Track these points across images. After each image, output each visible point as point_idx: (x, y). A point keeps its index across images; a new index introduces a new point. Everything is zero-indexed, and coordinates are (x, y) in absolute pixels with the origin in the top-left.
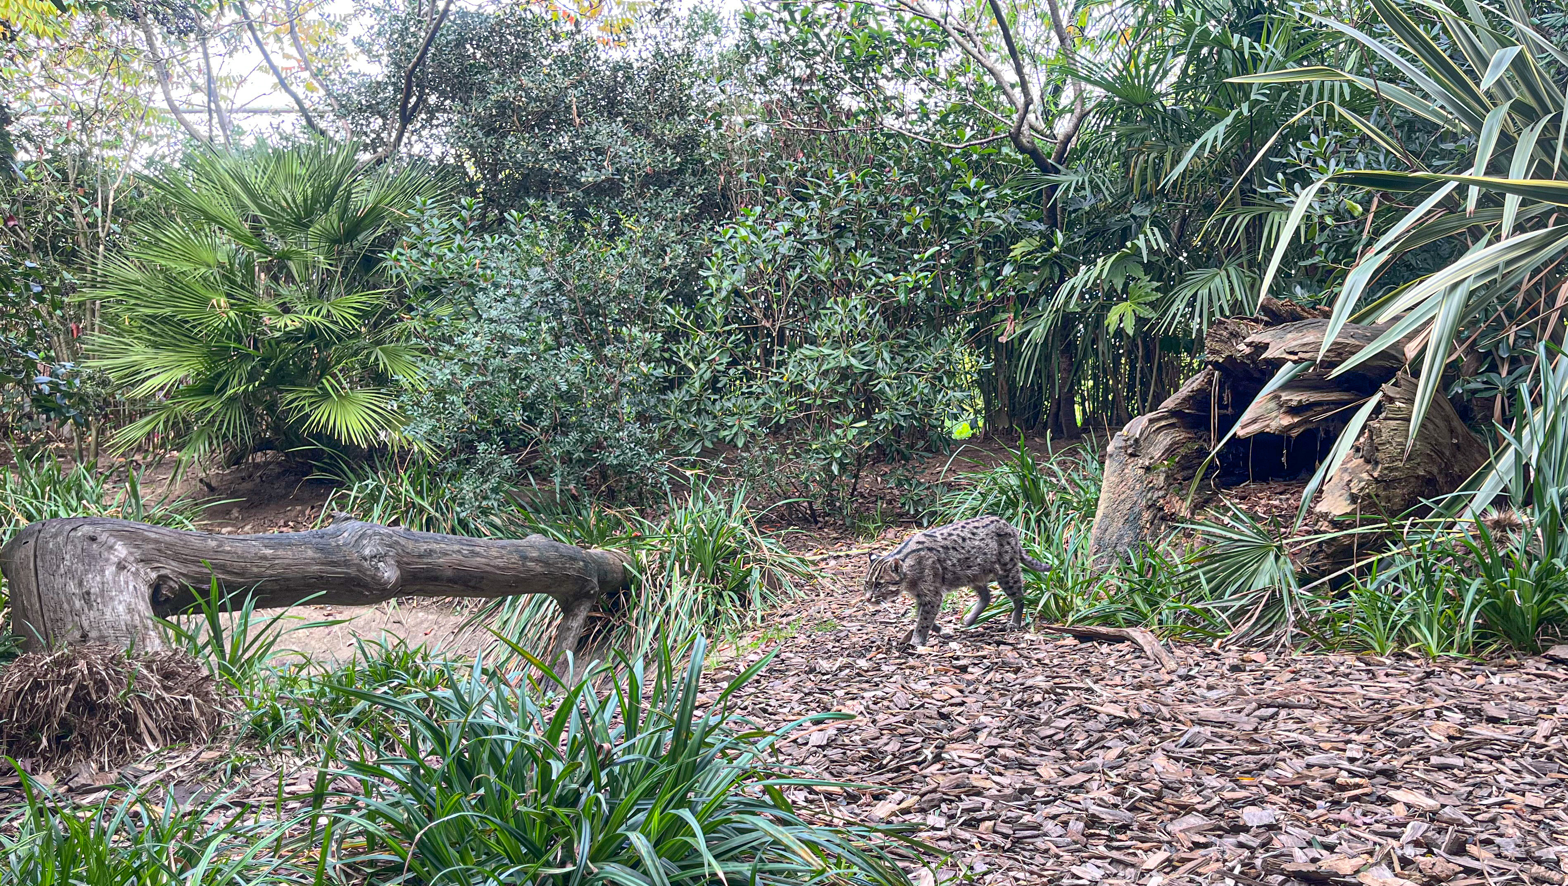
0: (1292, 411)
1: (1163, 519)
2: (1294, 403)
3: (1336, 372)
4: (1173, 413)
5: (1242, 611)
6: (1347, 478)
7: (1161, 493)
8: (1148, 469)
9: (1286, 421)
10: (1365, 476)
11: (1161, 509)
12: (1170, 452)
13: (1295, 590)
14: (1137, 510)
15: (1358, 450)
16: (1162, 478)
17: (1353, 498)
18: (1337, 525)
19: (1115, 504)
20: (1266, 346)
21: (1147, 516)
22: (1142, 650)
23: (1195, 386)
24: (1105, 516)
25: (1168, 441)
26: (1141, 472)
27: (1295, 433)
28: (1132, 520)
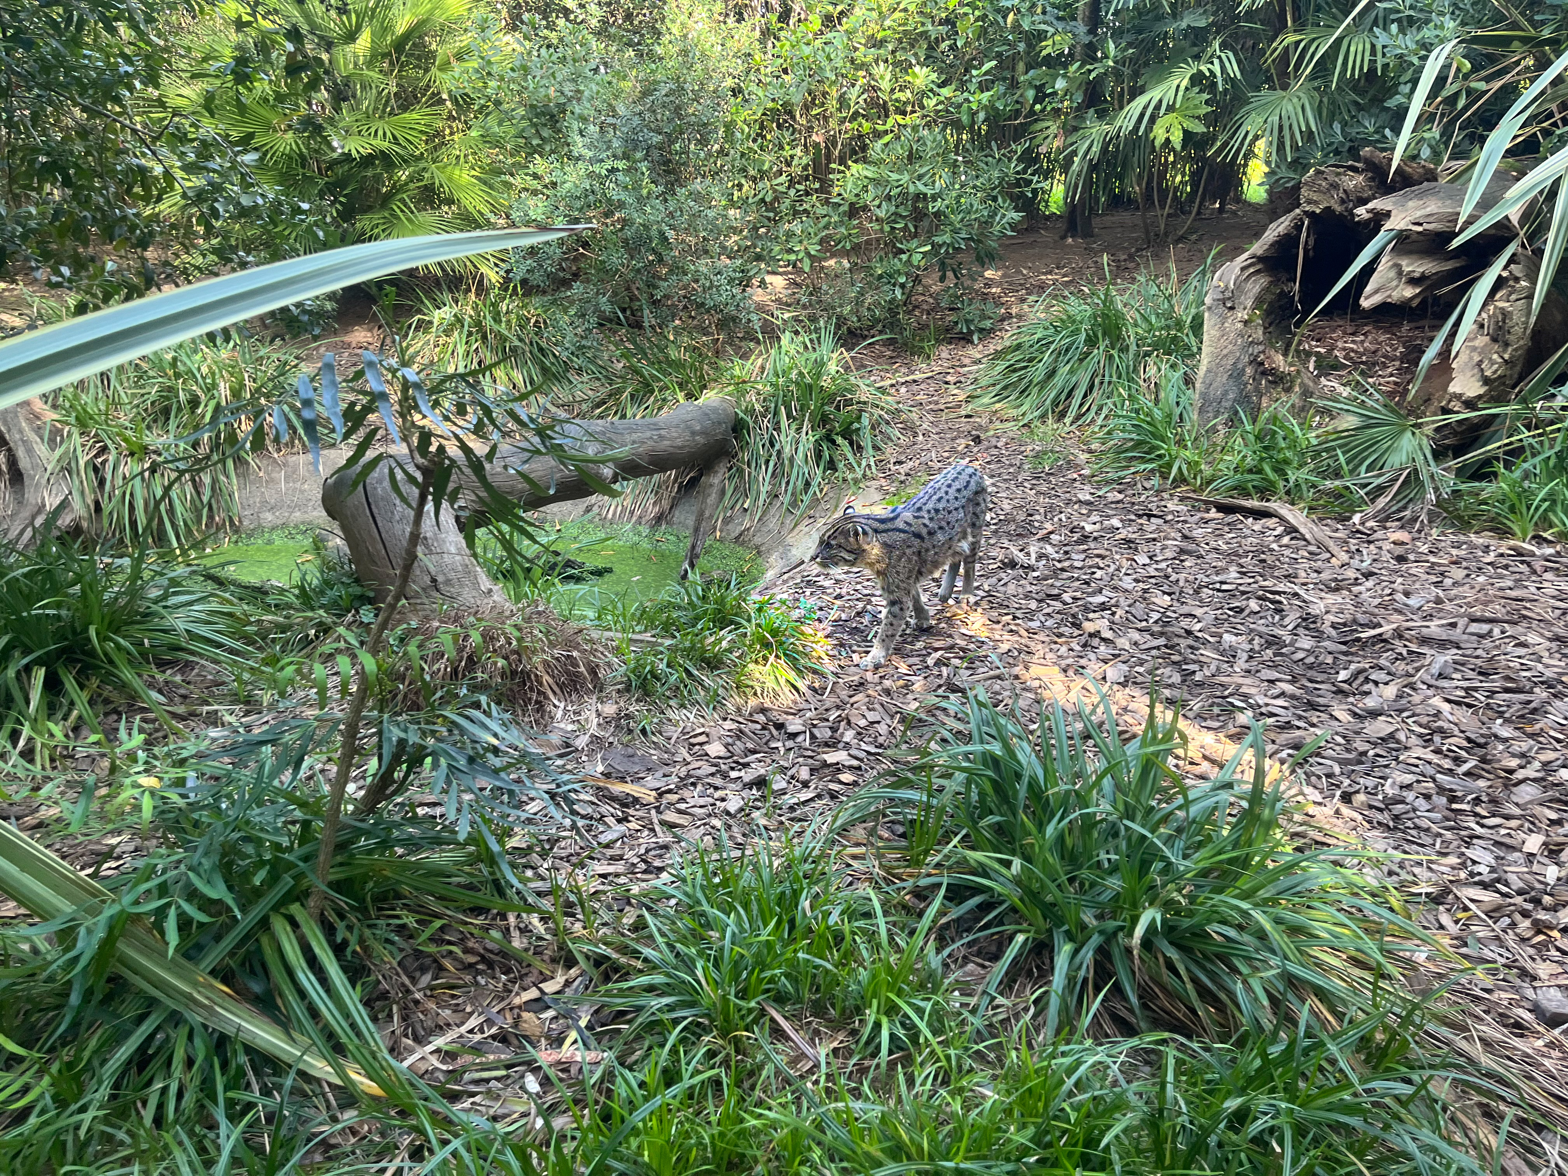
0: (1413, 281)
1: (1264, 373)
2: (1417, 275)
3: (1456, 243)
5: (1380, 490)
6: (1477, 358)
7: (1261, 348)
8: (1246, 323)
9: (1409, 292)
10: (1495, 356)
11: (1262, 364)
13: (1434, 468)
14: (1240, 366)
15: (1482, 326)
16: (1260, 332)
17: (1486, 381)
18: (1470, 404)
21: (1249, 371)
24: (1209, 371)
25: (1257, 289)
27: (1415, 303)
28: (1236, 375)
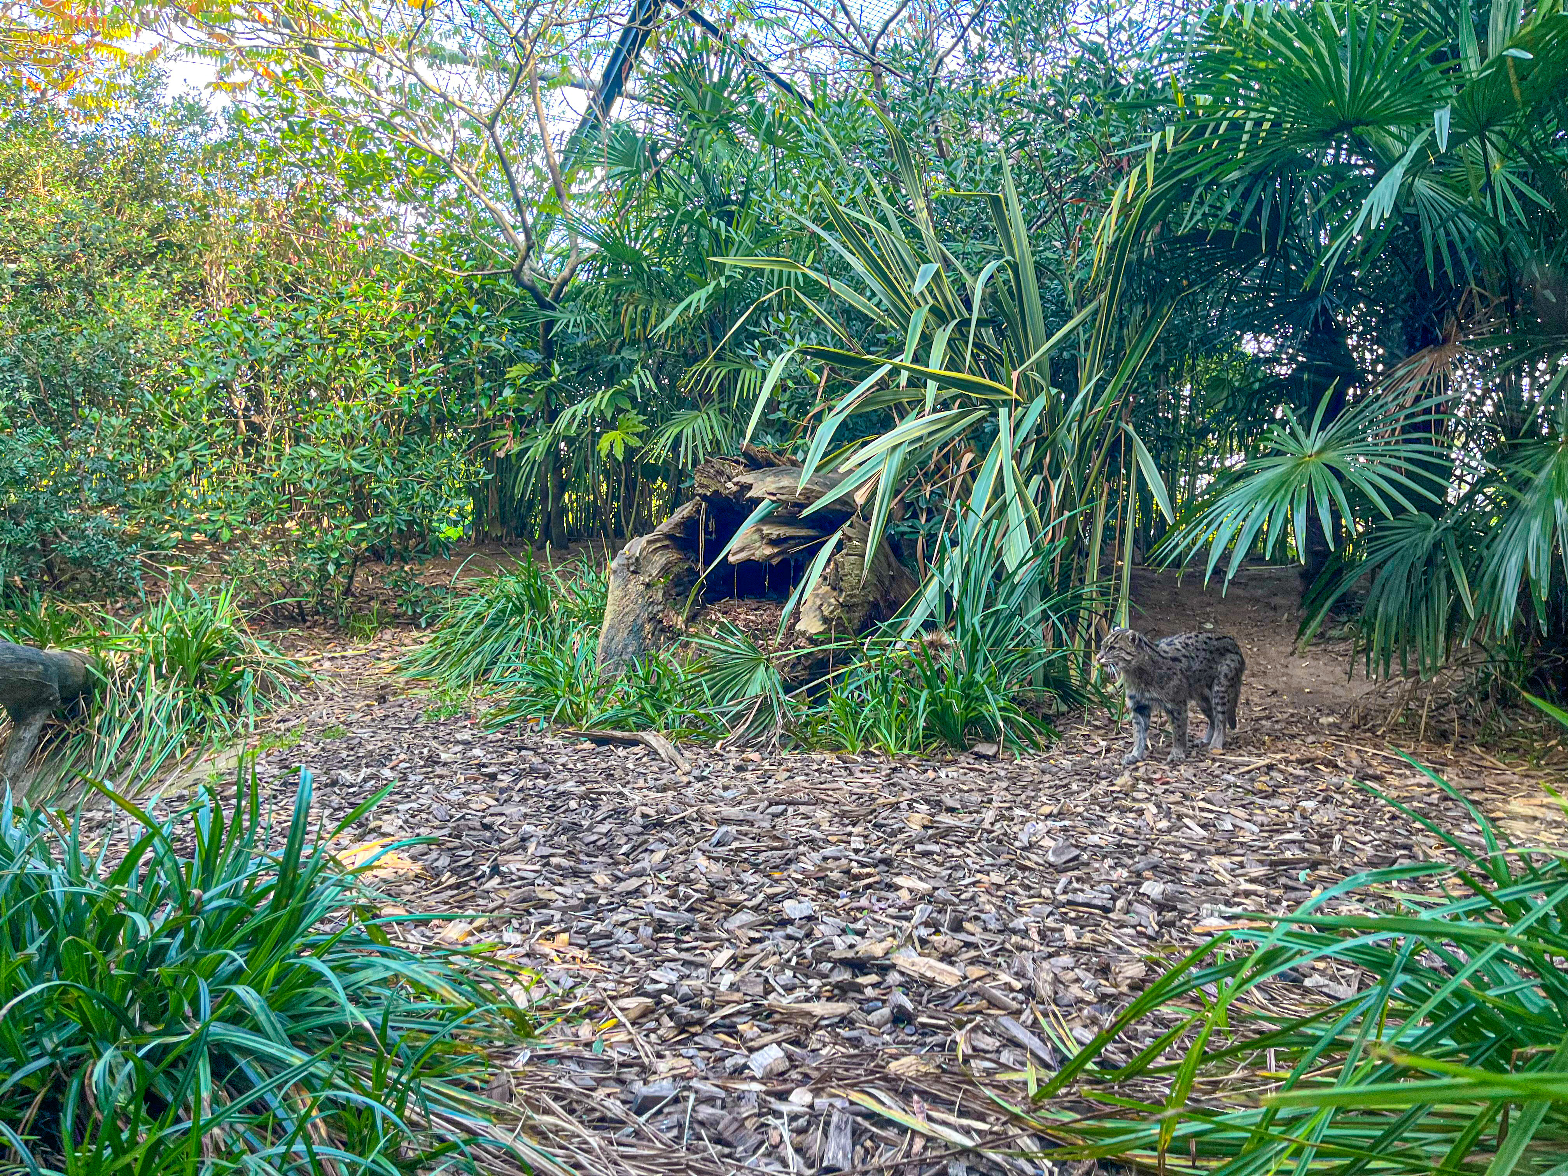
0: (773, 543)
1: (662, 630)
2: (774, 537)
3: (806, 512)
4: (668, 536)
5: (739, 716)
6: (819, 602)
7: (660, 607)
8: (648, 586)
9: (768, 551)
10: (832, 600)
11: (661, 622)
12: (665, 570)
13: (782, 697)
14: (639, 622)
15: (825, 579)
16: (660, 594)
17: (826, 620)
18: (812, 641)
19: (621, 615)
20: (750, 487)
21: (648, 627)
22: (656, 753)
23: (685, 513)
24: (611, 627)
25: (663, 561)
26: (642, 587)
27: (775, 561)
28: (636, 631)
